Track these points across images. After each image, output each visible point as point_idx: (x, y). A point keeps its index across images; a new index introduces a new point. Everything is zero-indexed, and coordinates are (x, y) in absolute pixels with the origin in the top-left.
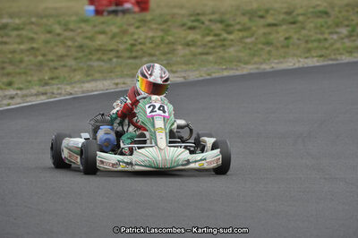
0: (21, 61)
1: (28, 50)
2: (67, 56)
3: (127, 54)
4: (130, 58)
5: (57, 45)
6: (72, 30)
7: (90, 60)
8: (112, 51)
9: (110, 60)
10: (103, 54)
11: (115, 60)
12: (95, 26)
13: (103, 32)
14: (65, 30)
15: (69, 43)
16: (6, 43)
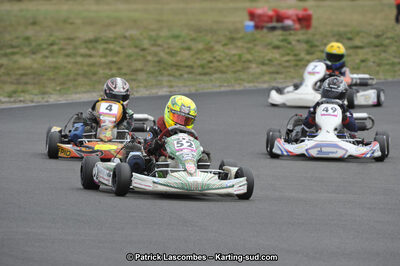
0: (94, 74)
1: (107, 64)
2: (142, 70)
3: (200, 70)
4: (200, 74)
5: (137, 60)
6: (159, 45)
7: (162, 75)
8: (187, 67)
9: (181, 75)
10: (178, 70)
11: (186, 76)
12: (184, 42)
13: (189, 49)
14: (153, 45)
15: (149, 58)
16: (90, 56)
